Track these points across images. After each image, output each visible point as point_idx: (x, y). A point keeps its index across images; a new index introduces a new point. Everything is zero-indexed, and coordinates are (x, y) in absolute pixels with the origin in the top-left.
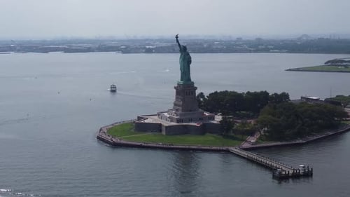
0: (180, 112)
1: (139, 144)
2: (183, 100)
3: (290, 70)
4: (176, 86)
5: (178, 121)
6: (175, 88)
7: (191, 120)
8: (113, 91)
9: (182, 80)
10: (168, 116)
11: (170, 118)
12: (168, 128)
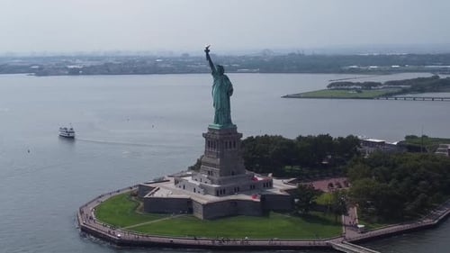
0: (216, 177)
1: (167, 240)
2: (221, 156)
3: (285, 97)
4: (206, 132)
5: (219, 193)
6: (204, 135)
7: (237, 190)
8: (69, 137)
9: (217, 121)
10: (198, 183)
11: (201, 186)
12: (208, 207)
